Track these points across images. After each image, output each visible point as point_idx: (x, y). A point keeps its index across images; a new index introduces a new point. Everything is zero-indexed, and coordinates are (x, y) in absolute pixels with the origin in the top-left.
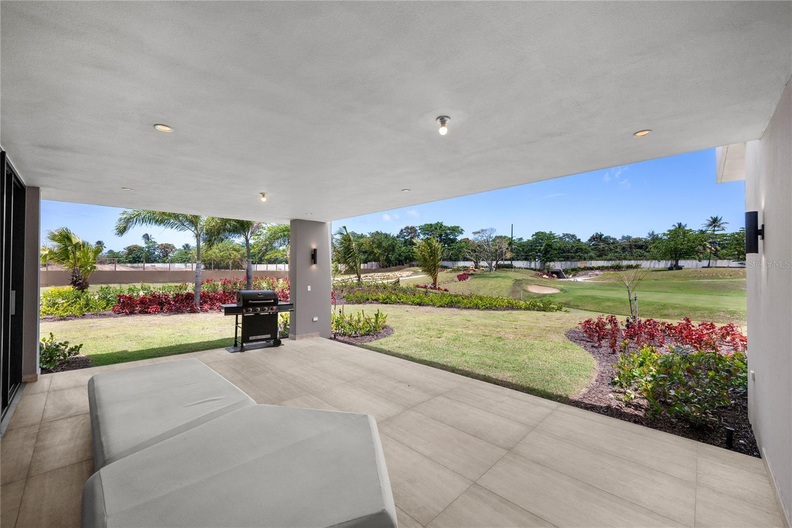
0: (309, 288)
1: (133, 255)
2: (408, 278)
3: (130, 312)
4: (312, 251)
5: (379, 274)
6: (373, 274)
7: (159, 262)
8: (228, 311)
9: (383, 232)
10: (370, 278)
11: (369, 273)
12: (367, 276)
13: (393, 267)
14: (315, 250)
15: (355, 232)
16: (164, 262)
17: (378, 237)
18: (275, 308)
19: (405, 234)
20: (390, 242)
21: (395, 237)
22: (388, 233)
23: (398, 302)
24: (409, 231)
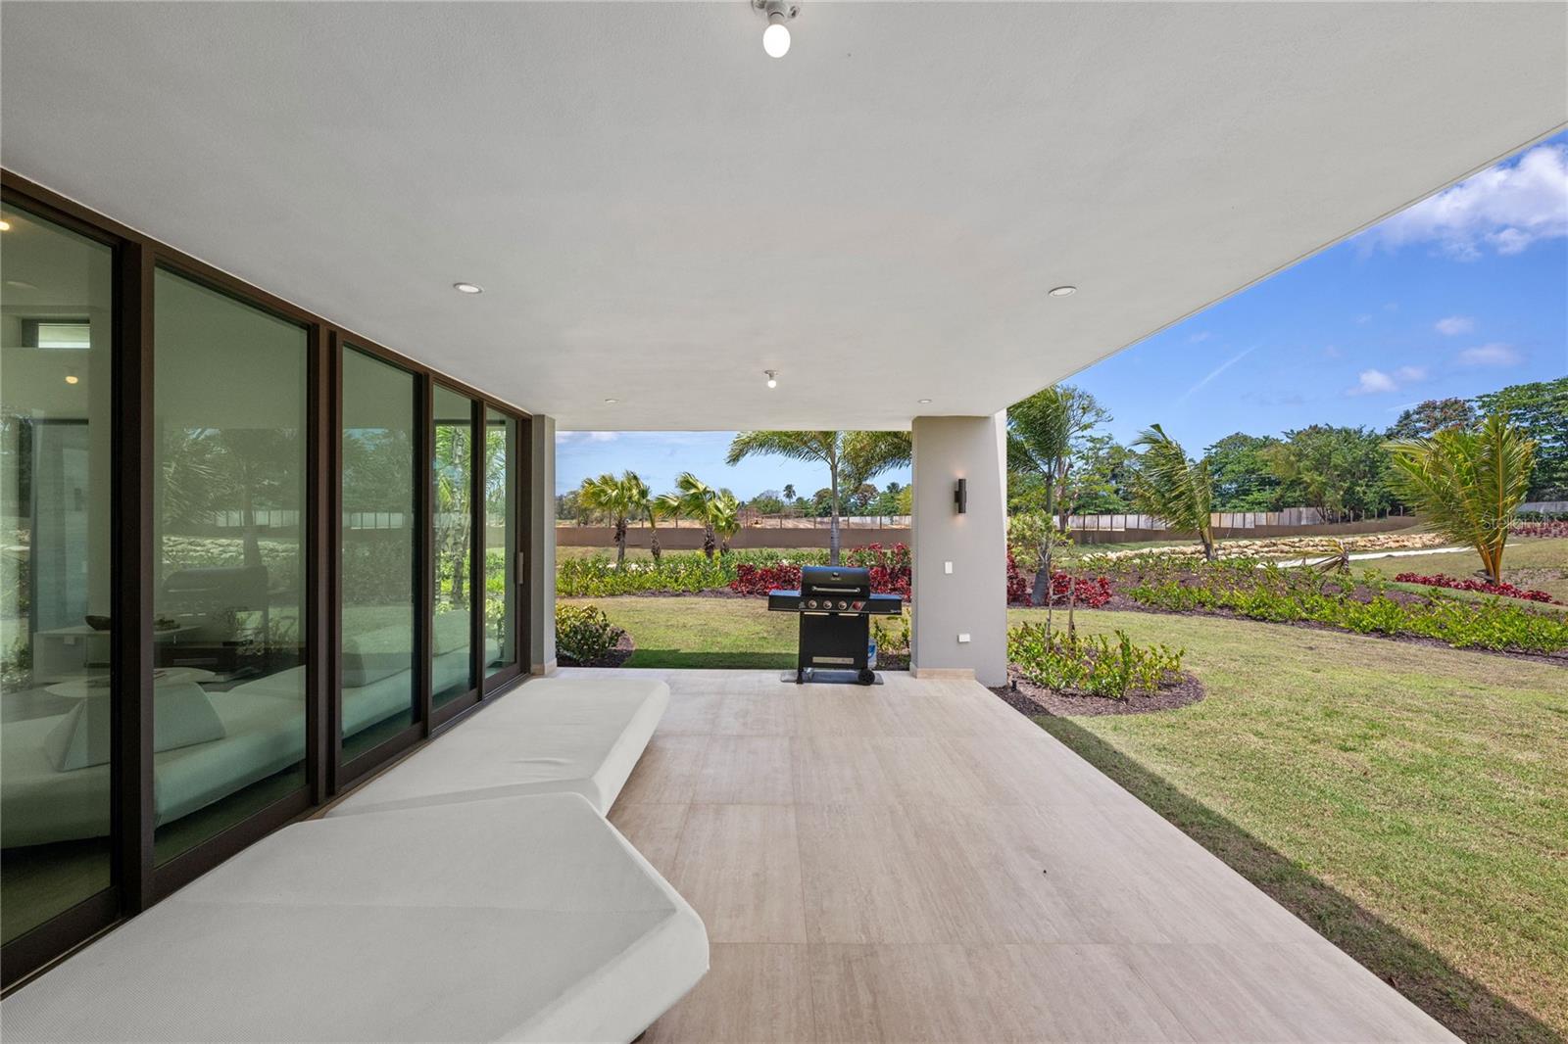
0: (949, 568)
1: (824, 505)
2: (1430, 552)
3: (748, 592)
4: (955, 484)
5: (1317, 539)
6: (1296, 540)
7: (855, 515)
8: (775, 604)
9: (1336, 426)
10: (1287, 548)
11: (1283, 535)
12: (1275, 545)
13: (1368, 521)
14: (961, 483)
15: (1248, 434)
16: (862, 514)
17: (1317, 441)
18: (860, 604)
19: (1421, 424)
20: (1360, 453)
21: (1377, 437)
22: (1353, 426)
23: (1305, 620)
24: (1438, 414)
